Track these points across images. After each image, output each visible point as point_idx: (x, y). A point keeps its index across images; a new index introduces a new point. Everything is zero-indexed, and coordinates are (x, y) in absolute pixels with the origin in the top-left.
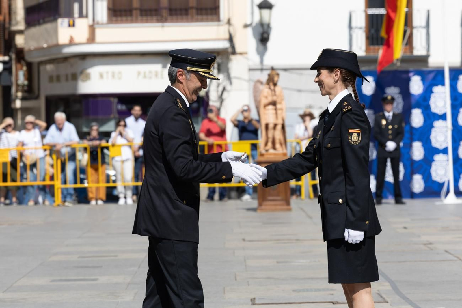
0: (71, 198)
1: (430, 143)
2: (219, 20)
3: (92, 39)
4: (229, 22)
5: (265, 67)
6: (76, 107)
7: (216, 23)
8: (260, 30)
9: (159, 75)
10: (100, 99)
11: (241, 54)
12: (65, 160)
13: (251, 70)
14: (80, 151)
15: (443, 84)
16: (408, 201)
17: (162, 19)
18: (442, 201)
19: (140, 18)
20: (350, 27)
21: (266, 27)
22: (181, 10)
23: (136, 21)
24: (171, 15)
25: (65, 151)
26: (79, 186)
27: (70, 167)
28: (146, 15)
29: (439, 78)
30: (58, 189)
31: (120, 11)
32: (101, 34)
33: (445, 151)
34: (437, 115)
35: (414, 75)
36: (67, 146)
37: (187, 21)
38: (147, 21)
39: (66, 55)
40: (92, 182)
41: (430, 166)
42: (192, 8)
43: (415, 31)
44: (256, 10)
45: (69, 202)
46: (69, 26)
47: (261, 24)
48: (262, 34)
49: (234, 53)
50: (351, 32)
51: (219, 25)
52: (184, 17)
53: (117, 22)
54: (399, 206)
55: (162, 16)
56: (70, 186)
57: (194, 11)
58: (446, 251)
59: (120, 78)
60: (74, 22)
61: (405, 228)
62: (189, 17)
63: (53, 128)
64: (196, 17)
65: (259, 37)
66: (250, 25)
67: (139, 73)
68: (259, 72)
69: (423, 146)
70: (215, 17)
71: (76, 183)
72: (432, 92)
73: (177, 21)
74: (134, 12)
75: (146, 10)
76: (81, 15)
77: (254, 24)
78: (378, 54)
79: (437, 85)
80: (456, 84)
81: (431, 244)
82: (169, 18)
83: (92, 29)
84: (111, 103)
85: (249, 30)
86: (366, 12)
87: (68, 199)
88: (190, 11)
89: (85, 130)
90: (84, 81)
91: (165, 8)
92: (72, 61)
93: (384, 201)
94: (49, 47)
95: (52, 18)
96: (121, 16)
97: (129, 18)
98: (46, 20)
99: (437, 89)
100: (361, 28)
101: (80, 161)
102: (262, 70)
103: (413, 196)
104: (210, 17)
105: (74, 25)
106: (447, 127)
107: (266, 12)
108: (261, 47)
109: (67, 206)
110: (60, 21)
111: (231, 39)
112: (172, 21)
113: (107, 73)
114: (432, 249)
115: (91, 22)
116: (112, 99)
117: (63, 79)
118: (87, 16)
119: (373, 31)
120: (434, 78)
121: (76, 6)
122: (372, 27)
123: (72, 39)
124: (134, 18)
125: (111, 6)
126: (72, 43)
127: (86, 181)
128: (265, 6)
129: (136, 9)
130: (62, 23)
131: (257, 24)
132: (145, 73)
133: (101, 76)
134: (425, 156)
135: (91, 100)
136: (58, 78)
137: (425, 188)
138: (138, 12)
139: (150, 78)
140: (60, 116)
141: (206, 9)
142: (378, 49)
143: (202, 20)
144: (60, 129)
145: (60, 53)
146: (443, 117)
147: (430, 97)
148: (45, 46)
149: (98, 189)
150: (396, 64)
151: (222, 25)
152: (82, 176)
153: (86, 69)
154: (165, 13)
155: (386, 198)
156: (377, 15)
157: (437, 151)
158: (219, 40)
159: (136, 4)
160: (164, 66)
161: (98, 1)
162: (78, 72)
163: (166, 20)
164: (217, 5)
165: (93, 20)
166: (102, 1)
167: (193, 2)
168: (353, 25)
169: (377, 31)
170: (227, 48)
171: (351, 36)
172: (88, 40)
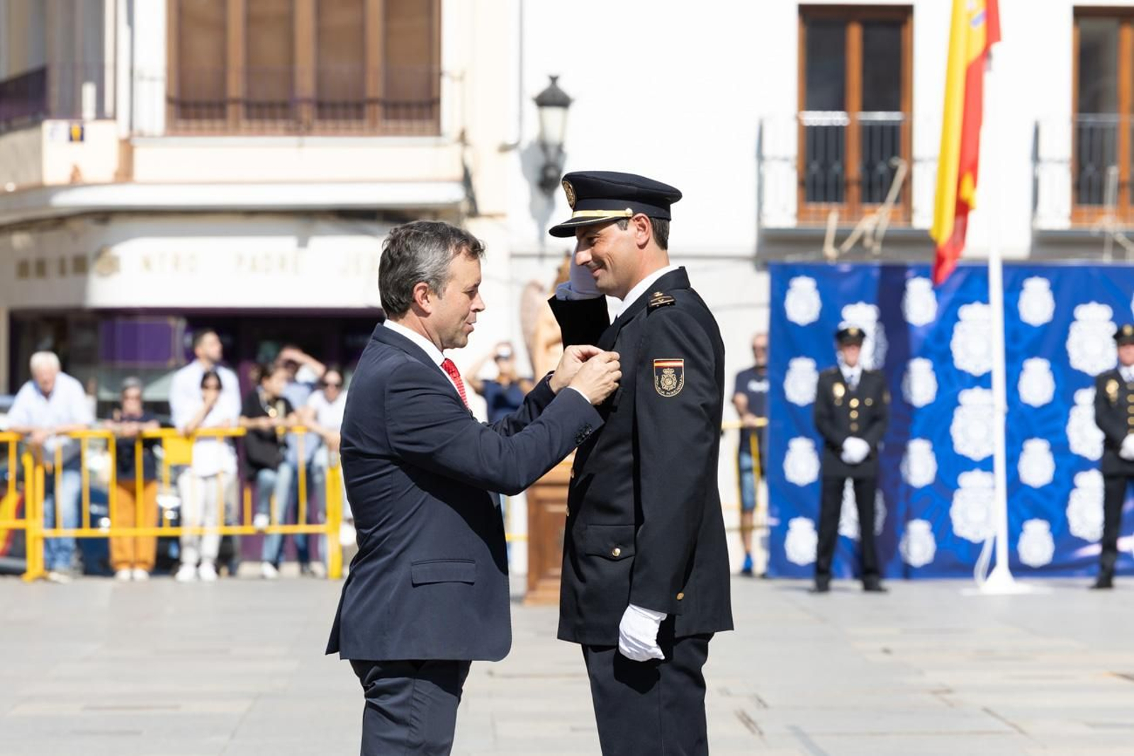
0: (67, 560)
1: (951, 443)
2: (438, 132)
3: (125, 174)
4: (463, 138)
5: (549, 251)
6: (84, 339)
7: (431, 140)
8: (540, 159)
9: (288, 265)
10: (142, 321)
11: (490, 216)
12: (54, 469)
13: (514, 256)
14: (92, 447)
15: (985, 301)
16: (896, 588)
17: (299, 128)
18: (976, 587)
19: (244, 124)
20: (760, 157)
21: (552, 151)
22: (346, 105)
23: (236, 131)
24: (321, 117)
25: (54, 445)
26: (87, 532)
27: (67, 488)
28: (261, 117)
29: (977, 283)
30: (35, 539)
31: (197, 105)
32: (147, 160)
33: (987, 465)
34: (970, 375)
35: (915, 277)
36: (59, 434)
37: (361, 133)
38: (262, 132)
39: (63, 212)
40: (122, 524)
41: (949, 501)
42: (373, 102)
43: (918, 171)
44: (531, 108)
45: (61, 573)
46: (71, 139)
47: (543, 146)
48: (545, 169)
50: (762, 168)
51: (438, 145)
52: (354, 124)
53: (187, 132)
54: (872, 597)
55: (299, 121)
56: (68, 533)
57: (379, 110)
58: (987, 710)
59: (192, 270)
60: (82, 129)
61: (887, 651)
62: (366, 123)
63: (28, 390)
64: (382, 123)
65: (536, 176)
66: (514, 147)
67: (239, 259)
68: (534, 263)
69: (934, 449)
70: (429, 125)
71: (80, 525)
72: (957, 319)
73: (336, 132)
74: (231, 110)
75: (260, 106)
76: (100, 114)
77: (525, 145)
78: (826, 224)
79: (970, 302)
80: (1017, 300)
81: (949, 691)
82: (317, 124)
83: (127, 146)
84: (168, 331)
85: (513, 159)
86: (799, 120)
87: (59, 565)
88: (368, 110)
89: (106, 395)
90: (103, 275)
91: (308, 101)
92: (76, 225)
93: (835, 583)
94: (21, 192)
95: (28, 120)
96: (198, 117)
97: (218, 124)
98: (15, 123)
99: (969, 313)
100: (785, 160)
101: (92, 473)
102: (542, 256)
103: (908, 572)
104: (416, 125)
105: (82, 138)
106: (992, 406)
107: (553, 114)
108: (541, 201)
109: (55, 582)
110: (48, 125)
111: (467, 181)
112: (324, 133)
113: (162, 255)
114: (951, 705)
115: (124, 132)
116: (172, 321)
117: (52, 269)
118: (114, 118)
119: (815, 167)
120: (964, 286)
121: (89, 92)
122: (815, 158)
123: (76, 172)
124: (230, 122)
125: (174, 94)
126: (75, 182)
127: (104, 522)
128: (553, 99)
129: (236, 101)
130: (54, 131)
131: (531, 145)
132: (253, 259)
133: (147, 264)
134: (938, 475)
135: (120, 321)
136: (41, 268)
137: (938, 554)
138: (241, 110)
139: (266, 271)
140: (44, 362)
141: (408, 105)
142: (828, 212)
143: (397, 132)
144: (46, 394)
145: (47, 206)
146: (984, 381)
147: (951, 331)
148: (11, 187)
149: (135, 541)
150: (870, 249)
151: (446, 145)
152: (96, 509)
153: (110, 245)
154: (306, 112)
155: (841, 576)
156: (826, 129)
157: (968, 464)
158: (437, 181)
159: (236, 87)
160: (303, 243)
161: (142, 78)
162: (90, 253)
163: (309, 131)
164: (435, 94)
165: (131, 127)
166: (153, 79)
167: (375, 88)
168: (767, 151)
169: (825, 166)
170: (456, 204)
171: (761, 178)
172: (117, 174)
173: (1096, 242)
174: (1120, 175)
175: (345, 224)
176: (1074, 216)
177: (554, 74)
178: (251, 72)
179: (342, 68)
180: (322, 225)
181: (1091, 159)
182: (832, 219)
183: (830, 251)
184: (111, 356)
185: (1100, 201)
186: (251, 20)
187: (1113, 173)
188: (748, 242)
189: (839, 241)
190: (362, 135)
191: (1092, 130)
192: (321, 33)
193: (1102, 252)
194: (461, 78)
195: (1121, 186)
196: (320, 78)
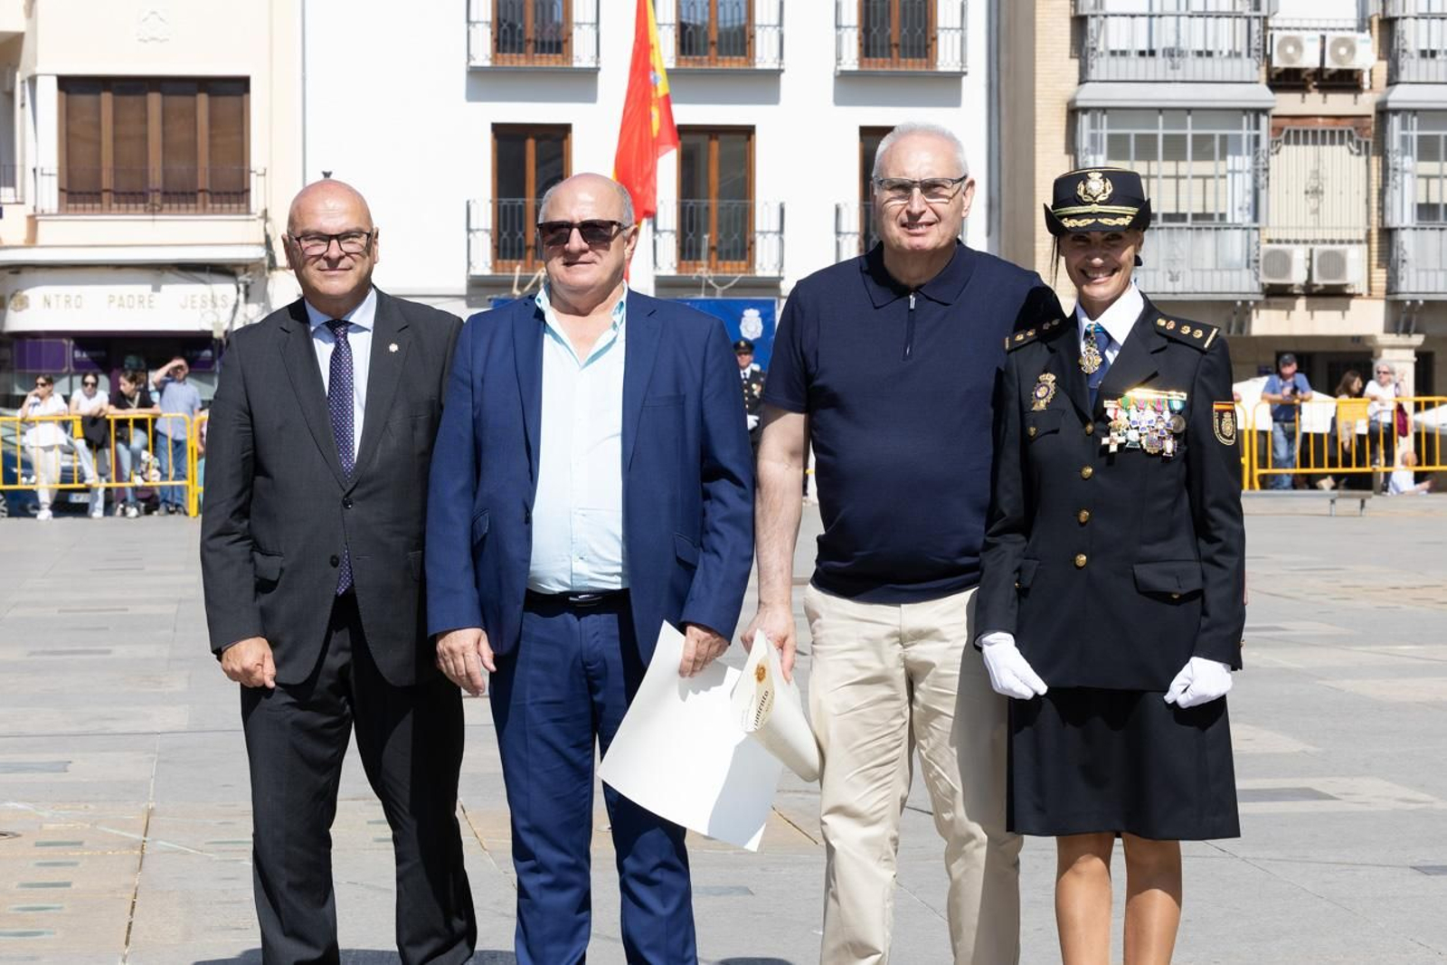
2: (248, 212)
3: (32, 241)
4: (265, 216)
6: (4, 353)
7: (244, 217)
9: (146, 303)
10: (44, 340)
17: (152, 209)
19: (115, 206)
20: (469, 230)
22: (184, 193)
23: (109, 211)
24: (168, 202)
26: (10, 487)
28: (127, 202)
31: (81, 193)
32: (46, 231)
37: (196, 212)
38: (127, 212)
42: (202, 191)
49: (273, 266)
50: (470, 236)
51: (248, 220)
52: (192, 205)
53: (74, 211)
55: (153, 204)
57: (208, 196)
59: (78, 307)
60: (2, 209)
62: (199, 206)
64: (210, 205)
67: (111, 299)
70: (243, 205)
73: (179, 212)
74: (105, 196)
75: (124, 194)
76: (14, 200)
78: (513, 274)
82: (166, 206)
83: (33, 221)
84: (62, 348)
86: (494, 203)
88: (200, 196)
90: (16, 311)
91: (158, 191)
96: (84, 201)
97: (97, 205)
100: (486, 231)
104: (235, 206)
105: (1, 215)
111: (268, 244)
112: (170, 212)
113: (57, 296)
115: (31, 212)
116: (65, 341)
118: (23, 201)
119: (505, 235)
122: (505, 229)
124: (105, 205)
125: (65, 187)
129: (106, 191)
132: (121, 298)
133: (48, 303)
135: (29, 341)
138: (112, 196)
139: (131, 307)
141: (227, 193)
142: (515, 266)
143: (221, 212)
151: (254, 220)
153: (22, 290)
154: (158, 198)
156: (512, 210)
158: (248, 244)
159: (107, 182)
160: (156, 289)
161: (42, 174)
162: (8, 296)
163: (161, 210)
164: (246, 187)
165: (35, 208)
166: (50, 175)
167: (203, 181)
168: (473, 226)
169: (512, 234)
170: (262, 259)
171: (469, 242)
172: (26, 241)
173: (696, 285)
174: (710, 239)
175: (183, 274)
176: (679, 268)
177: (327, 170)
178: (116, 171)
179: (180, 167)
180: (168, 275)
181: (691, 230)
182: (518, 271)
183: (516, 292)
184: (22, 365)
185: (698, 258)
186: (116, 139)
187: (706, 237)
188: (461, 286)
189: (521, 285)
190: (196, 214)
191: (692, 208)
192: (165, 147)
193: (700, 293)
194: (264, 175)
195: (712, 249)
196: (165, 173)
